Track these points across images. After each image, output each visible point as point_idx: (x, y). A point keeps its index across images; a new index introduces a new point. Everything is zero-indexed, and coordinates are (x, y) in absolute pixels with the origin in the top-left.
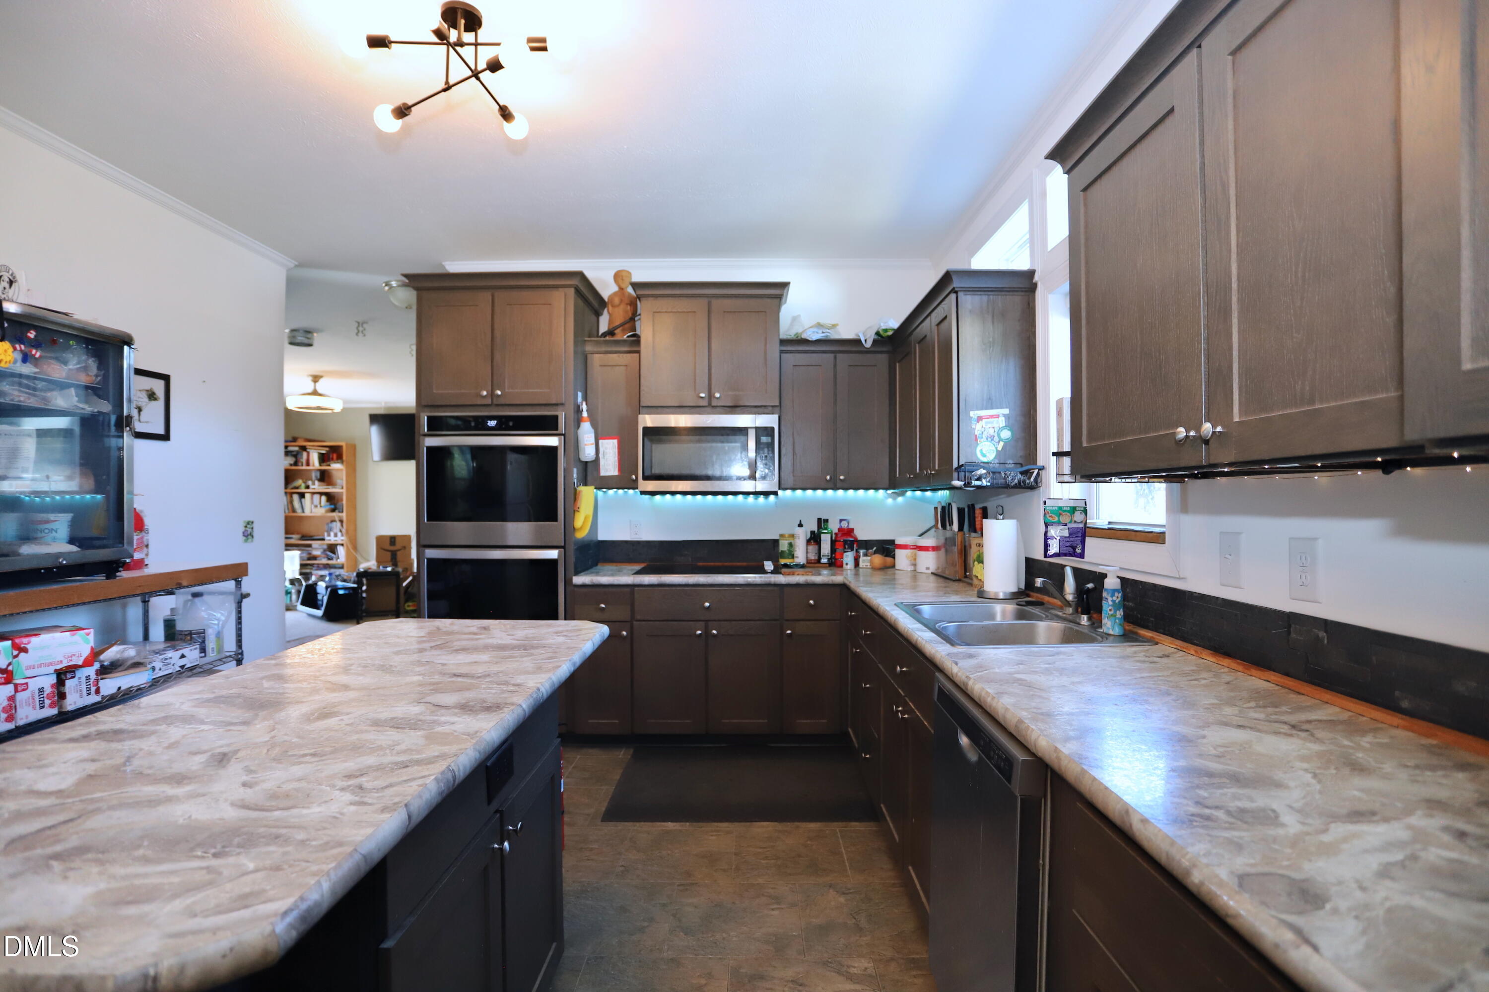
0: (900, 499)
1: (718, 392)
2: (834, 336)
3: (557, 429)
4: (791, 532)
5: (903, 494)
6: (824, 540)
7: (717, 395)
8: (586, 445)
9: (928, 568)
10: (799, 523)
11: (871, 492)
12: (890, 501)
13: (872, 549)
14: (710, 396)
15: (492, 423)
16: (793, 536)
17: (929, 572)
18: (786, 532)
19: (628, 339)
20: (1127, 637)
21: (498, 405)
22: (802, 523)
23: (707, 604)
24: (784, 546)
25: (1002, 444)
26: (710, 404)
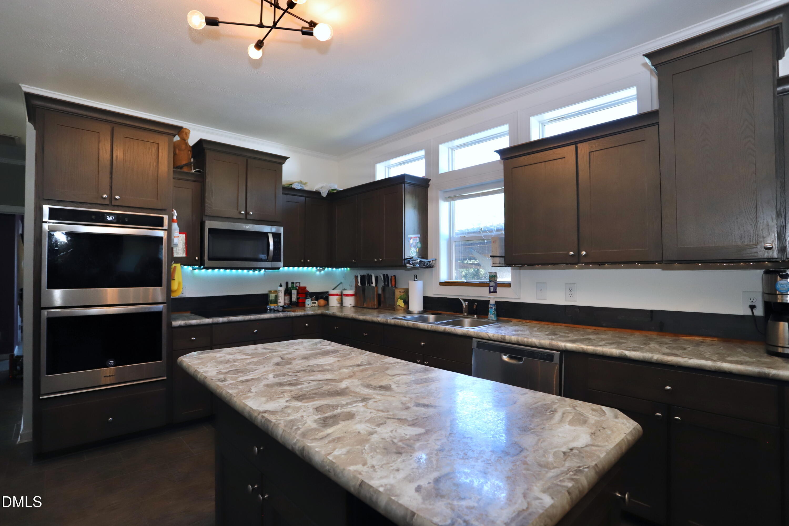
0: (322, 272)
1: (251, 211)
2: (306, 188)
3: (162, 226)
4: (275, 289)
5: (324, 269)
6: (293, 293)
7: (251, 213)
8: (175, 237)
9: (351, 305)
10: (280, 284)
11: (310, 268)
12: (318, 273)
13: (313, 297)
14: (247, 213)
15: (111, 218)
16: (276, 292)
17: (352, 306)
18: (273, 289)
19: (195, 173)
20: (498, 321)
21: (114, 206)
22: (282, 284)
23: (255, 331)
24: (272, 297)
25: (418, 249)
26: (246, 218)
